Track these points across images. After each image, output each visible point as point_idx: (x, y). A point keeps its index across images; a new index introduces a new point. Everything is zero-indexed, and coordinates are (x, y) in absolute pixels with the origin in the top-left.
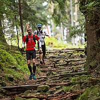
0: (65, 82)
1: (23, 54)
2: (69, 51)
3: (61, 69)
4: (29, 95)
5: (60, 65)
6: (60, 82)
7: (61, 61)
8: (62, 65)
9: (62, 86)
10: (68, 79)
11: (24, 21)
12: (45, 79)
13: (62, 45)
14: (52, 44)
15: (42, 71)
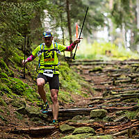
0: (128, 105)
1: (70, 65)
2: (133, 62)
3: (123, 87)
4: (79, 122)
5: (121, 82)
6: (121, 106)
7: (123, 77)
8: (125, 82)
9: (124, 111)
10: (132, 101)
11: (72, 19)
12: (101, 101)
13: (123, 54)
14: (110, 52)
15: (96, 90)
